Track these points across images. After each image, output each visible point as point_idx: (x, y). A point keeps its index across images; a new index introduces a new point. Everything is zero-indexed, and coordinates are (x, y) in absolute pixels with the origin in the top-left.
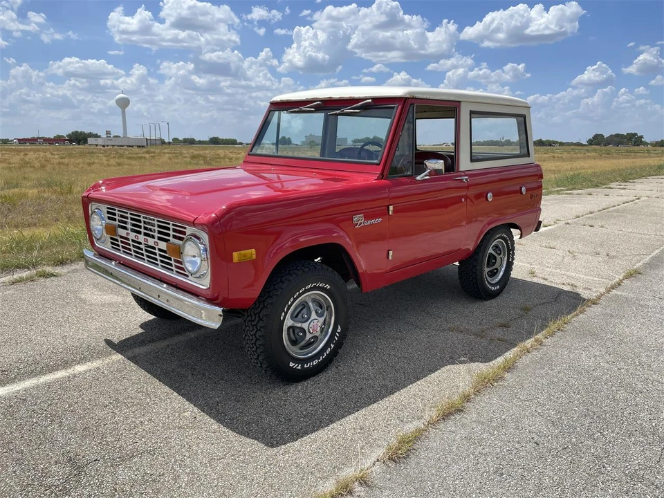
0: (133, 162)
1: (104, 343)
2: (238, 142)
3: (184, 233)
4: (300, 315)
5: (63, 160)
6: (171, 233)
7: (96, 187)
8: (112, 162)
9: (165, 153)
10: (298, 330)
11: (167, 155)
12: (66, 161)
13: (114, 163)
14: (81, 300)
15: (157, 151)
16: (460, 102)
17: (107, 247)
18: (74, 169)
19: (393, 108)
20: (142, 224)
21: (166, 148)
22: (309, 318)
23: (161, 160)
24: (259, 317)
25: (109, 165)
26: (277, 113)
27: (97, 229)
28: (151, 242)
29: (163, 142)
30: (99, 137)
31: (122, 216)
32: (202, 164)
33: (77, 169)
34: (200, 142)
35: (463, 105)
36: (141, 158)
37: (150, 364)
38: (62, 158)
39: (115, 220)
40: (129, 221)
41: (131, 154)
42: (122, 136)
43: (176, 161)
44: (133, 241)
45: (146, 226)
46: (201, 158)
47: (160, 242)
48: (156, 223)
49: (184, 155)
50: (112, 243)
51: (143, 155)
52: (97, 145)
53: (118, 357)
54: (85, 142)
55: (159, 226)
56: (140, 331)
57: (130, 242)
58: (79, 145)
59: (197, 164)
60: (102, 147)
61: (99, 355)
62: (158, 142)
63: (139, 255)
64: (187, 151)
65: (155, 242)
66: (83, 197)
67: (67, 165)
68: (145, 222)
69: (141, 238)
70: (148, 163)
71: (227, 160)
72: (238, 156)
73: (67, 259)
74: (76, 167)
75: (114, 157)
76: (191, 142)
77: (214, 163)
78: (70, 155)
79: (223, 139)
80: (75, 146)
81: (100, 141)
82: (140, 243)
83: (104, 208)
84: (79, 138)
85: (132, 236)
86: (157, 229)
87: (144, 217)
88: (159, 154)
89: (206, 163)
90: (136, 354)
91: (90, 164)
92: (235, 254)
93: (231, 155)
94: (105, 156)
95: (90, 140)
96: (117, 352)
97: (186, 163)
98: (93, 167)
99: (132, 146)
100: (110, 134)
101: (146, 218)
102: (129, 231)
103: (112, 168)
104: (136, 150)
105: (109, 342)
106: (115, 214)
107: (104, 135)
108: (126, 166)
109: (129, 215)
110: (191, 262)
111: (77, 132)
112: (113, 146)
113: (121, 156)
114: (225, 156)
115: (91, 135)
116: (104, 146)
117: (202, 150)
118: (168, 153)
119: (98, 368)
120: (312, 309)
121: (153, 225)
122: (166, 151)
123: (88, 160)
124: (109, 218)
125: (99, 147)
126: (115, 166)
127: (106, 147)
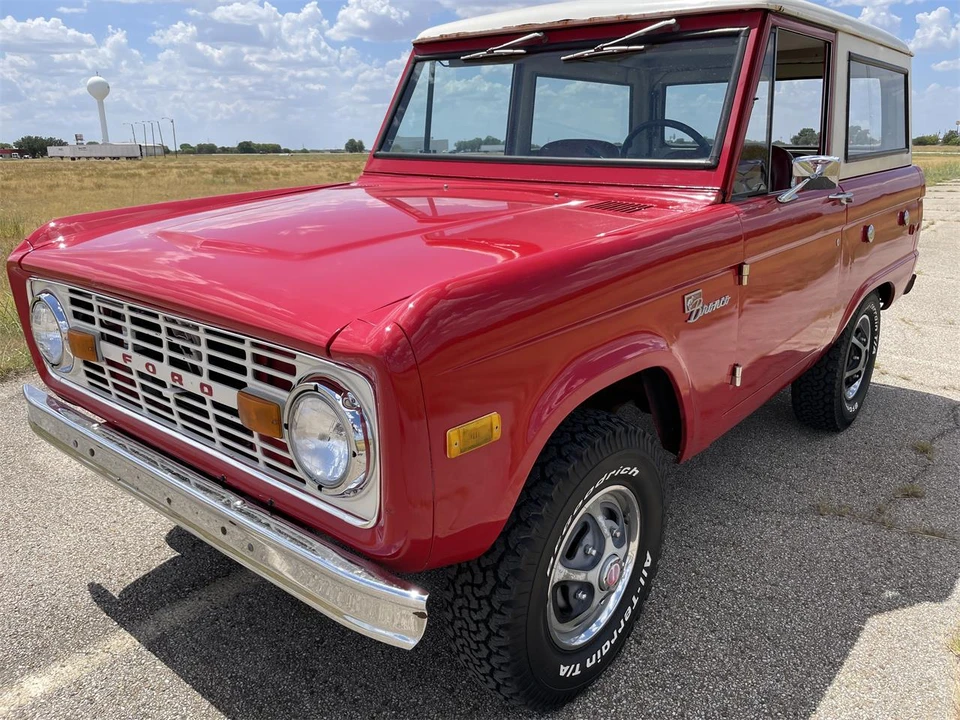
0: (121, 182)
1: (87, 595)
2: (282, 148)
3: (291, 370)
4: (580, 551)
5: (8, 182)
6: (249, 364)
7: (41, 238)
8: (88, 182)
9: (172, 167)
10: (576, 588)
11: (175, 171)
12: (13, 183)
13: (92, 185)
14: (35, 467)
15: (158, 165)
16: (835, 31)
17: (78, 382)
18: (26, 196)
19: (736, 35)
20: (163, 336)
21: (172, 160)
22: (600, 554)
23: (166, 179)
24: (496, 577)
25: (82, 188)
26: (427, 64)
27: (48, 341)
28: (191, 383)
29: (167, 151)
30: (65, 144)
31: (107, 312)
32: (233, 184)
33: (30, 196)
34: (224, 150)
35: (841, 38)
36: (134, 175)
37: (204, 660)
38: (6, 179)
39: (91, 320)
40: (127, 325)
41: (117, 169)
42: (101, 143)
43: (192, 179)
44: (141, 375)
45: (175, 341)
46: (230, 174)
47: (216, 386)
48: (204, 337)
49: (202, 170)
50: (89, 374)
51: (136, 171)
52: (62, 158)
53: (123, 642)
54: (44, 153)
55: (211, 345)
56: (170, 553)
57: (135, 377)
58: (34, 157)
59: (224, 183)
60: (70, 160)
61: (80, 639)
62: (157, 151)
63: (160, 409)
64: (206, 163)
65: (202, 386)
66: (10, 264)
67: (15, 189)
68: (170, 332)
69: (164, 371)
70: (144, 184)
71: (271, 176)
72: (288, 169)
73: (9, 370)
74: (28, 192)
75: (91, 176)
76: (210, 149)
77: (251, 182)
78: (20, 174)
79: (259, 145)
80: (28, 161)
81: (66, 151)
82: (163, 384)
83: (62, 291)
84: (34, 148)
85: (139, 363)
86: (205, 351)
87: (166, 319)
88: (164, 169)
89: (239, 182)
90: (167, 627)
91: (51, 188)
92: (453, 435)
93: (275, 169)
94: (75, 174)
95: (51, 150)
96: (122, 624)
97: (206, 182)
98: (57, 191)
99: (118, 158)
100: (82, 140)
101: (174, 321)
102: (130, 352)
103: (87, 192)
104: (124, 163)
105: (98, 593)
106: (90, 307)
107: (72, 142)
108: (111, 190)
109: (125, 311)
110: (315, 452)
111: (29, 137)
112: (88, 158)
113: (102, 173)
114: (266, 170)
115: (52, 142)
116: (73, 159)
117: (229, 161)
118: (177, 168)
119: (79, 685)
120: (606, 531)
121: (195, 341)
122: (172, 164)
123: (49, 182)
124: (76, 315)
125: (65, 160)
126: (92, 189)
127: (77, 161)
